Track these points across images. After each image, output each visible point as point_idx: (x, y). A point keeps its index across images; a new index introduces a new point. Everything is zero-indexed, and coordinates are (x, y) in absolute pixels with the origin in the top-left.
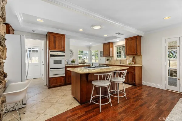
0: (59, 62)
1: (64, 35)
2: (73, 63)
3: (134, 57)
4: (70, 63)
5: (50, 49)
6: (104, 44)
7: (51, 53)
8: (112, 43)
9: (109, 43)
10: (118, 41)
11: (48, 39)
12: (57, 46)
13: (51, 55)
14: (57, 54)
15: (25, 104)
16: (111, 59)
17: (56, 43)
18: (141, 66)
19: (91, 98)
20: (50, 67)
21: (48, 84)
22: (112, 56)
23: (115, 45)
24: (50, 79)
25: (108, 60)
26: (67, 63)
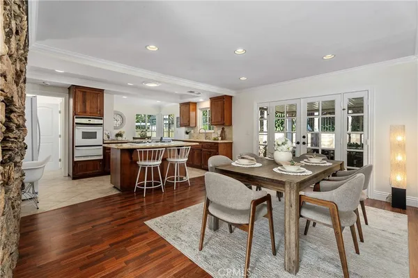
0: (92, 135)
1: (102, 91)
2: (120, 138)
3: (223, 129)
4: (113, 137)
5: (75, 114)
6: (182, 105)
7: (77, 121)
8: (195, 104)
9: (188, 104)
10: (201, 100)
11: (71, 95)
12: (88, 109)
13: (76, 124)
14: (88, 122)
15: (37, 193)
16: (192, 131)
17: (87, 103)
18: (231, 143)
19: (137, 184)
20: (76, 144)
21: (71, 174)
22: (194, 125)
23: (198, 107)
24: (75, 163)
25: (187, 133)
26: (109, 137)
